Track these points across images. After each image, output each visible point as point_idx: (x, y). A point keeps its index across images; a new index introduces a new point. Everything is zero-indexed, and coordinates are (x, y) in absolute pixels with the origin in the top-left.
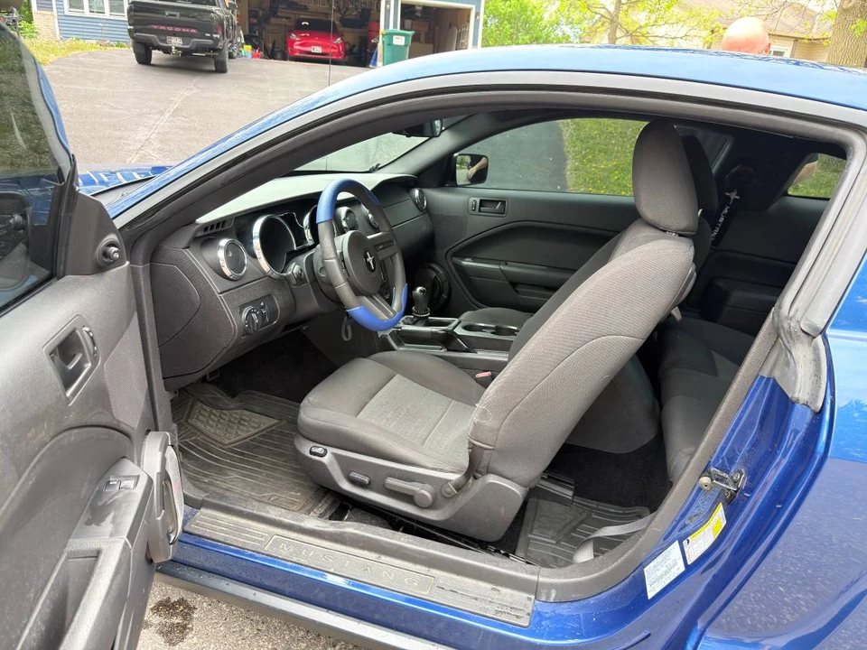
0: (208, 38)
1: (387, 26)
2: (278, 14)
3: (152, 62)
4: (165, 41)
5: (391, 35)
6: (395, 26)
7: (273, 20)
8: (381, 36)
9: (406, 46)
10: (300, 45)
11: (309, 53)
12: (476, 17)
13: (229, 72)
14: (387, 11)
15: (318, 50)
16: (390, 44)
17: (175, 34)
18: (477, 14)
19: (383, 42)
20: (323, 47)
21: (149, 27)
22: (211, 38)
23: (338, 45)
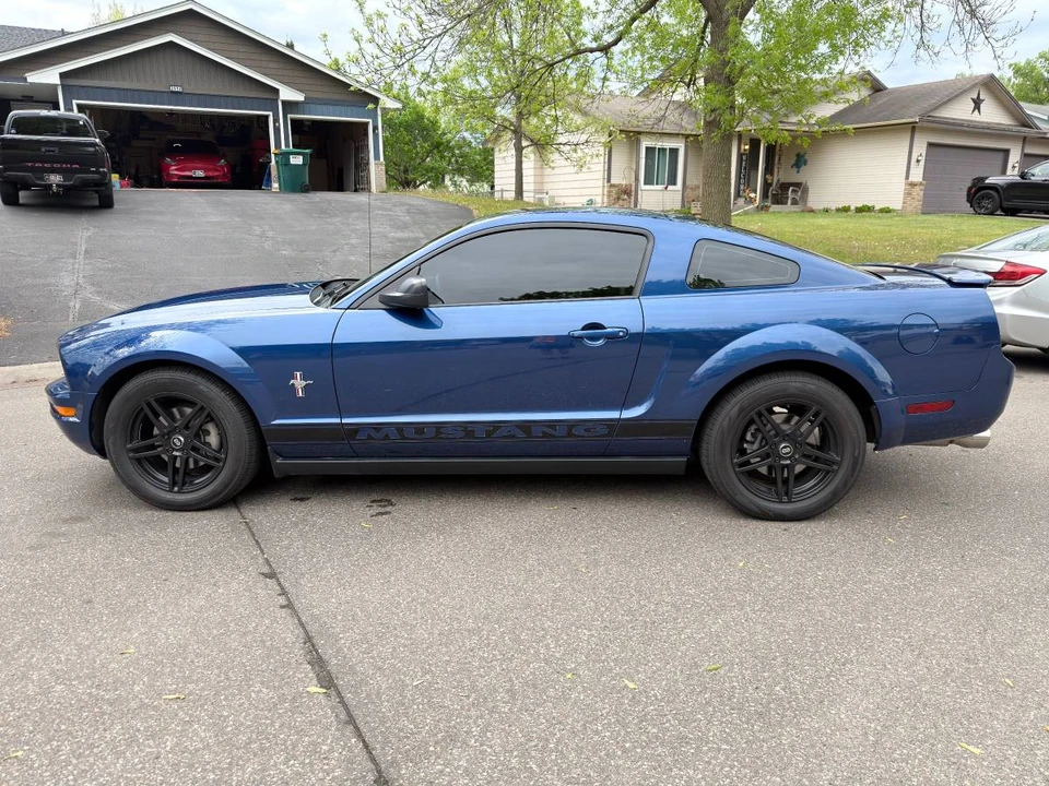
0: (93, 172)
1: (278, 145)
2: (141, 136)
3: (21, 201)
4: (43, 180)
5: (286, 155)
6: (287, 145)
7: (135, 143)
8: (273, 156)
9: (304, 164)
10: (176, 170)
11: (191, 177)
12: (374, 131)
13: (115, 206)
14: (277, 130)
15: (200, 173)
16: (287, 163)
17: (53, 171)
18: (375, 128)
19: (277, 162)
20: (205, 170)
21: (23, 164)
22: (97, 172)
23: (222, 167)
